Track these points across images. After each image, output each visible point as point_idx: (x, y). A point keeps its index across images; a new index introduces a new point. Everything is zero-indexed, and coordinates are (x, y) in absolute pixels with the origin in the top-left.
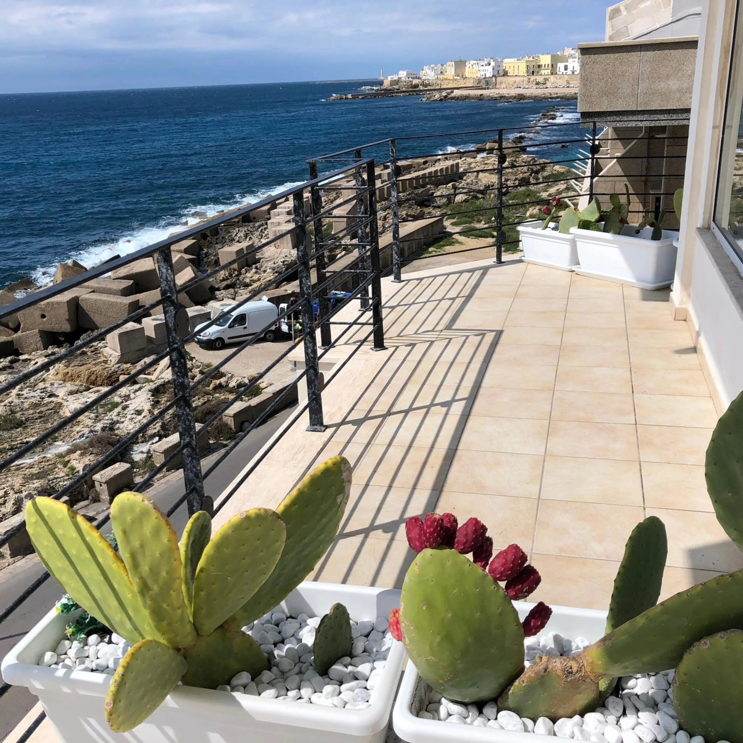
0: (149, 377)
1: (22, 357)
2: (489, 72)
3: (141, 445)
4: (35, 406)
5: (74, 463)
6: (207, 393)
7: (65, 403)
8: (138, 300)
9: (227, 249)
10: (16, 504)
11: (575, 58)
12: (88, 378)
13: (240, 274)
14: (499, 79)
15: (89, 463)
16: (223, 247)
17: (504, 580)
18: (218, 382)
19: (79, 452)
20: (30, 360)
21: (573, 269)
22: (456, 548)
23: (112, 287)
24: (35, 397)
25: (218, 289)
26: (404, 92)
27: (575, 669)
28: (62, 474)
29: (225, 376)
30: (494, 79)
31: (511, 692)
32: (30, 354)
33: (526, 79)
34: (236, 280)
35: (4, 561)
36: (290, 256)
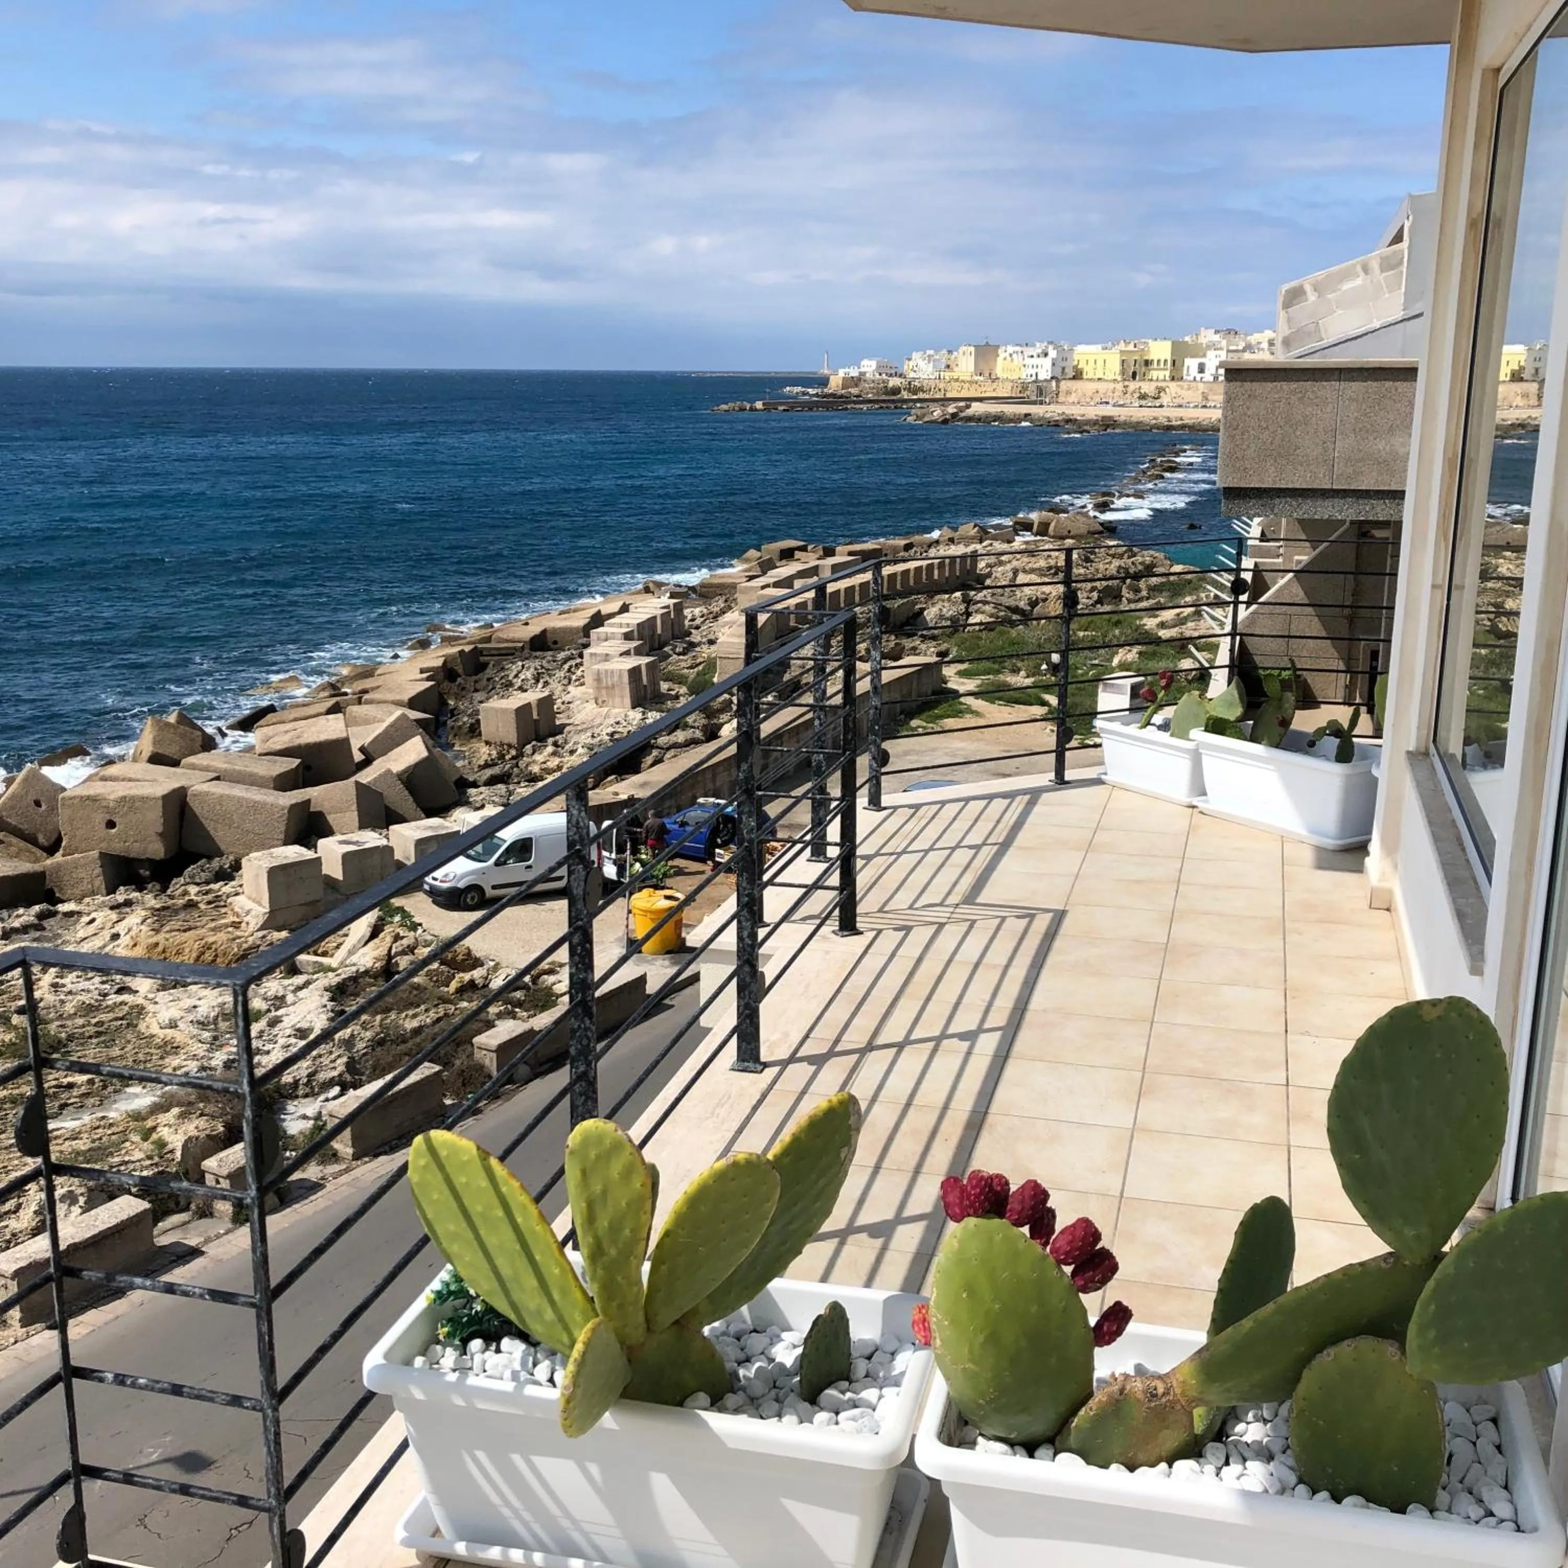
0: (325, 960)
1: (63, 908)
2: (1044, 370)
3: (303, 1101)
4: (88, 1009)
5: (164, 1133)
6: (445, 1000)
7: (151, 1008)
8: (309, 801)
9: (496, 703)
10: (41, 1213)
11: (1221, 349)
12: (199, 957)
13: (520, 755)
14: (1064, 385)
15: (195, 1133)
16: (488, 699)
17: (1069, 1264)
18: (467, 977)
19: (176, 1111)
20: (79, 914)
21: (1195, 803)
22: (1008, 1218)
23: (255, 771)
24: (89, 991)
25: (475, 785)
26: (869, 401)
27: (1161, 1390)
28: (138, 1155)
29: (482, 965)
30: (1054, 383)
31: (1074, 1424)
32: (79, 900)
33: (1119, 387)
34: (512, 768)
35: (6, 1333)
36: (625, 724)
